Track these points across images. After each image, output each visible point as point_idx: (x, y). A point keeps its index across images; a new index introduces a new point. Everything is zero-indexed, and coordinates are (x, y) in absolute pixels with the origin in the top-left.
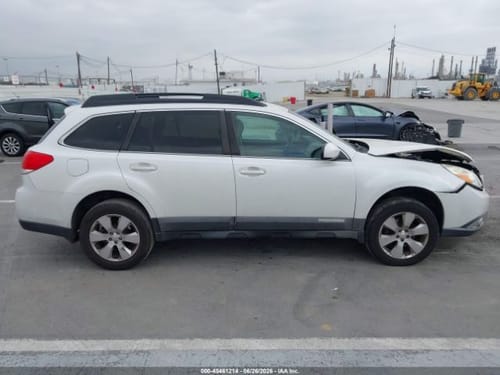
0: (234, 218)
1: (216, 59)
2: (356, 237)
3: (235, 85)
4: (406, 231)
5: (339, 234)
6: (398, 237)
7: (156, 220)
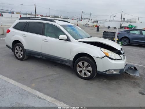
0: (41, 53)
1: (122, 14)
2: (70, 66)
3: (127, 23)
4: (85, 68)
5: (66, 64)
6: (83, 69)
7: (25, 49)
